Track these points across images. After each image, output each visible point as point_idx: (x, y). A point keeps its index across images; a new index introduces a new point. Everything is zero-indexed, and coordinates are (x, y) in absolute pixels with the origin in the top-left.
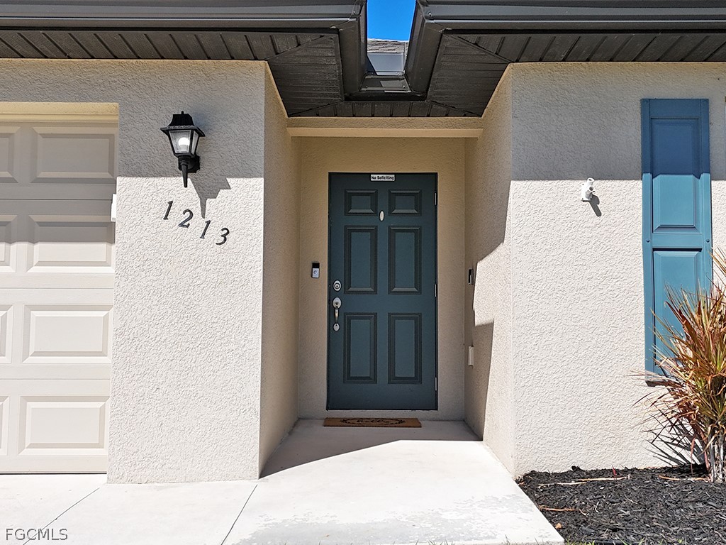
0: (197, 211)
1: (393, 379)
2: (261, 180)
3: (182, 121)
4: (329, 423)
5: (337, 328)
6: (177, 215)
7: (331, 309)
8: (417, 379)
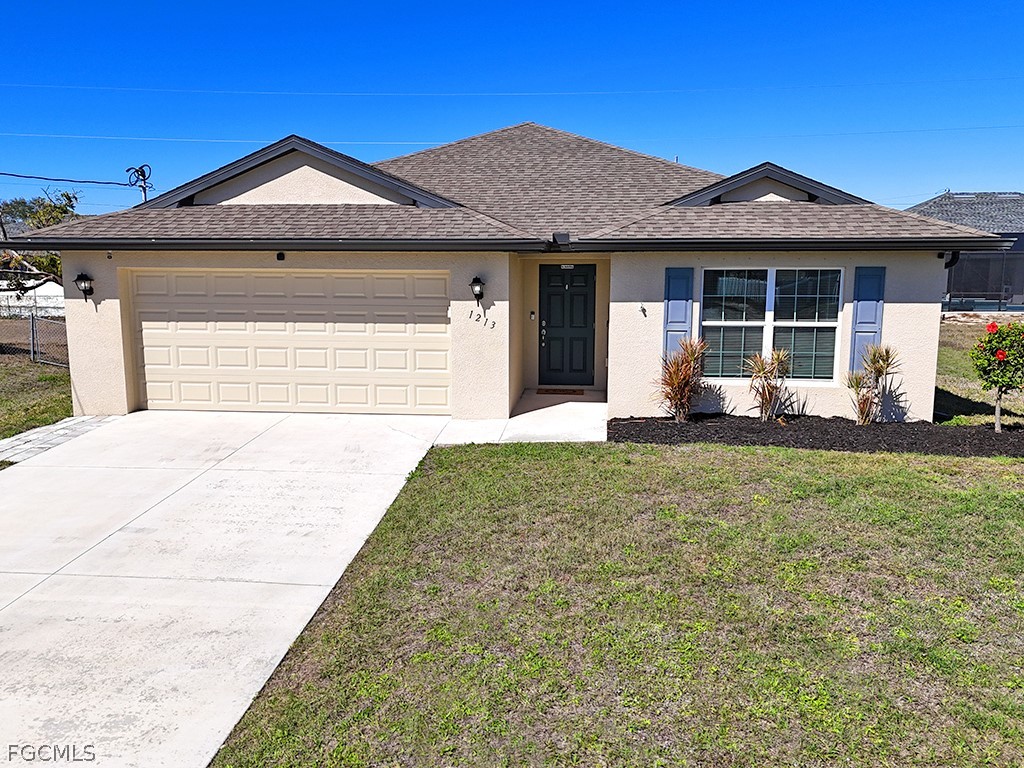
0: (482, 315)
1: (572, 370)
2: (507, 302)
3: (477, 281)
4: (540, 392)
5: (543, 345)
6: (475, 317)
7: (541, 335)
8: (584, 370)
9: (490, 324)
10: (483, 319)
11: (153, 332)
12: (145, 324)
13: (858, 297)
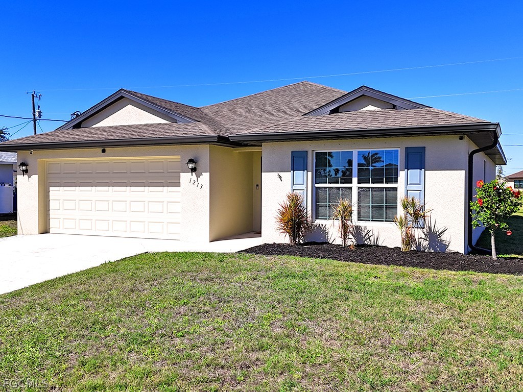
0: (196, 181)
2: (209, 173)
3: (191, 161)
6: (192, 182)
9: (200, 186)
10: (196, 183)
11: (55, 193)
12: (51, 188)
13: (408, 167)
